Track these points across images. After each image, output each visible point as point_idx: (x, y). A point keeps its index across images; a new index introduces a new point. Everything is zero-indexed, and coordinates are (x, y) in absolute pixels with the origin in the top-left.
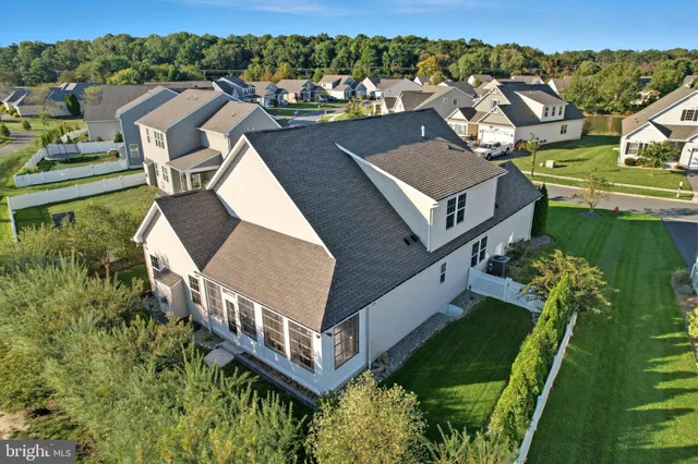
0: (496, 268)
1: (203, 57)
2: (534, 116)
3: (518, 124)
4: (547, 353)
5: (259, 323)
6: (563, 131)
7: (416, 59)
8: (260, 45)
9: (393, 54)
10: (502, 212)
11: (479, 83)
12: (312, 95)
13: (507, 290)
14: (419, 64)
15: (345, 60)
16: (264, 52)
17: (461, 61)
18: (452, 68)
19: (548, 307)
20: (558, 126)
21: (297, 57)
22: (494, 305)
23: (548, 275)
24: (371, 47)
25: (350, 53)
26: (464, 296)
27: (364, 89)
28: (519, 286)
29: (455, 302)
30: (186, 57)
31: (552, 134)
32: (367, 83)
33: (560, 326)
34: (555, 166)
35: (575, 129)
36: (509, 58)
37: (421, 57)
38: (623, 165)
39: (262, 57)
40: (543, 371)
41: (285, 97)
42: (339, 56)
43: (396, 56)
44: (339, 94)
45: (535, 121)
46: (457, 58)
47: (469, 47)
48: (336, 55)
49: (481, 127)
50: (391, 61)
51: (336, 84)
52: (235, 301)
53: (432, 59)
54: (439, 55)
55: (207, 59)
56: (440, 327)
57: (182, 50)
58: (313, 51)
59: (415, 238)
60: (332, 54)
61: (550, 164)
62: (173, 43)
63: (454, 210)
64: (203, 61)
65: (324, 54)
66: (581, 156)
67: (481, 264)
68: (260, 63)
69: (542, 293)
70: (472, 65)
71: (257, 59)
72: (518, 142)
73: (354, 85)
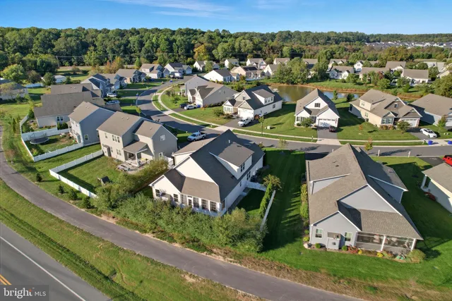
0: (253, 180)
1: (53, 46)
2: (261, 103)
3: (255, 108)
4: (268, 201)
5: (200, 204)
6: (274, 107)
7: (193, 47)
8: (93, 38)
9: (179, 44)
10: (254, 162)
11: (232, 66)
12: (140, 78)
13: (257, 186)
14: (195, 50)
15: (150, 48)
16: (97, 44)
17: (219, 48)
18: (214, 52)
19: (267, 191)
20: (272, 105)
21: (119, 47)
22: (254, 191)
23: (267, 182)
24: (166, 40)
25: (152, 43)
26: (246, 189)
27: (167, 71)
28: (260, 185)
29: (244, 191)
30: (40, 46)
31: (269, 109)
32: (168, 67)
33: (271, 194)
34: (271, 128)
35: (278, 105)
36: (245, 45)
37: (196, 46)
38: (296, 126)
39: (95, 46)
40: (267, 205)
41: (125, 81)
42: (146, 46)
43: (181, 45)
44: (154, 76)
45: (262, 106)
46: (217, 45)
47: (222, 37)
48: (144, 45)
49: (239, 109)
50: (178, 48)
51: (152, 70)
52: (192, 199)
53: (202, 47)
54: (206, 44)
55: (57, 47)
56: (241, 199)
57: (35, 41)
58: (129, 42)
59: (233, 176)
60: (141, 44)
61: (268, 128)
62: (28, 35)
63: (242, 167)
64: (54, 49)
65: (136, 44)
66: (281, 122)
67: (249, 179)
68: (95, 50)
69: (266, 186)
70: (225, 50)
71: (92, 48)
72: (255, 116)
73: (162, 69)
